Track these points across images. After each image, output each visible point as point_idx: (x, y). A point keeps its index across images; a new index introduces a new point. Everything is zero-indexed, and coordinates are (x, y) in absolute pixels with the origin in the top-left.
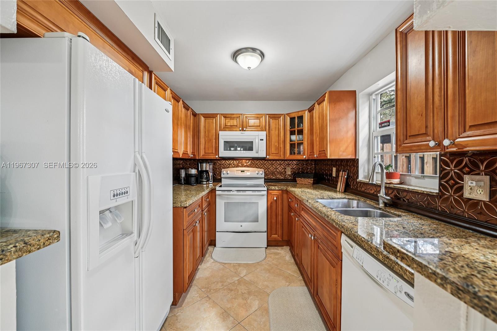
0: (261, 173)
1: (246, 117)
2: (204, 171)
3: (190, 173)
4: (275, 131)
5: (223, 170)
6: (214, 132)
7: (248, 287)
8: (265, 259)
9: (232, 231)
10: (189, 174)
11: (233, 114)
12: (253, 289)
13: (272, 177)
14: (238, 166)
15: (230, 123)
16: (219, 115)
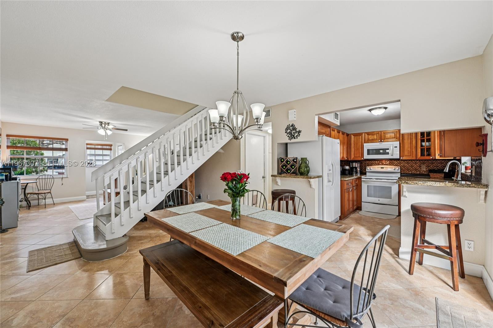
0: (398, 169)
1: (384, 133)
2: (354, 167)
3: (345, 168)
4: (408, 140)
5: (367, 167)
6: (361, 144)
8: (394, 219)
9: (373, 203)
10: (344, 169)
11: (374, 132)
13: (407, 172)
14: (379, 164)
15: (371, 137)
16: (363, 134)
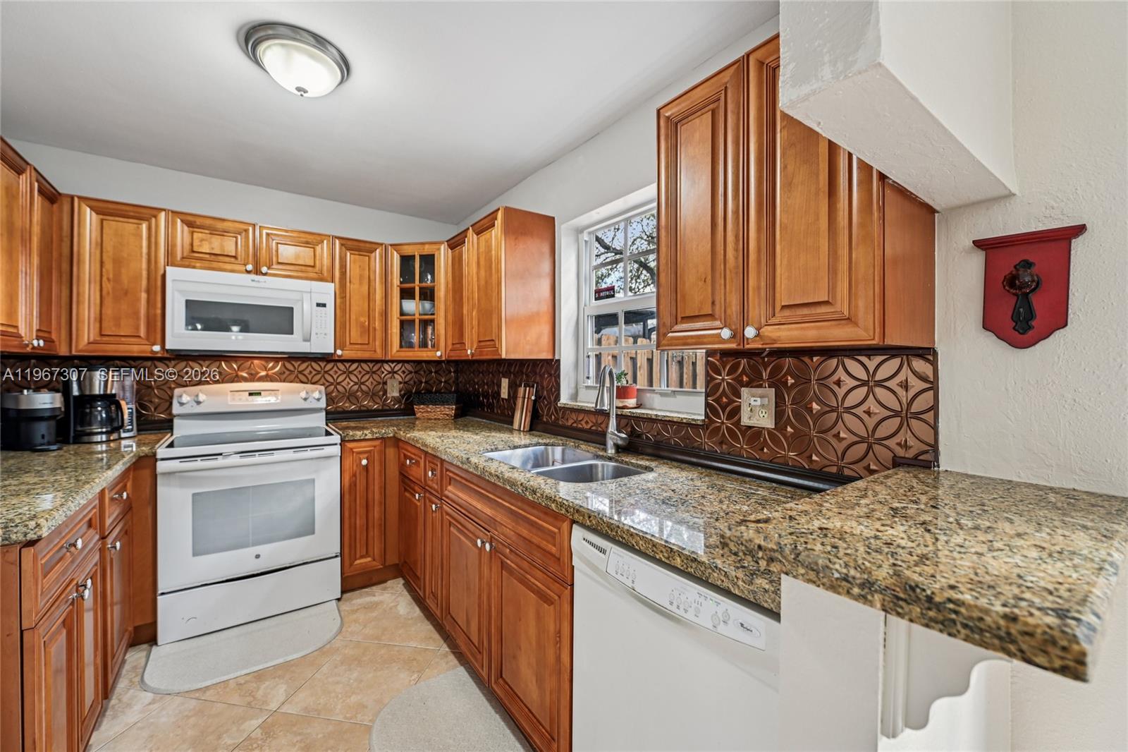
0: (316, 395)
1: (268, 235)
2: (96, 398)
3: (23, 406)
4: (361, 284)
5: (177, 391)
6: (144, 265)
7: (300, 734)
8: (340, 631)
9: (224, 579)
10: (20, 411)
11: (224, 220)
12: (317, 735)
13: (347, 405)
14: (236, 379)
15: (208, 244)
16: (163, 215)
